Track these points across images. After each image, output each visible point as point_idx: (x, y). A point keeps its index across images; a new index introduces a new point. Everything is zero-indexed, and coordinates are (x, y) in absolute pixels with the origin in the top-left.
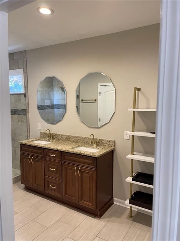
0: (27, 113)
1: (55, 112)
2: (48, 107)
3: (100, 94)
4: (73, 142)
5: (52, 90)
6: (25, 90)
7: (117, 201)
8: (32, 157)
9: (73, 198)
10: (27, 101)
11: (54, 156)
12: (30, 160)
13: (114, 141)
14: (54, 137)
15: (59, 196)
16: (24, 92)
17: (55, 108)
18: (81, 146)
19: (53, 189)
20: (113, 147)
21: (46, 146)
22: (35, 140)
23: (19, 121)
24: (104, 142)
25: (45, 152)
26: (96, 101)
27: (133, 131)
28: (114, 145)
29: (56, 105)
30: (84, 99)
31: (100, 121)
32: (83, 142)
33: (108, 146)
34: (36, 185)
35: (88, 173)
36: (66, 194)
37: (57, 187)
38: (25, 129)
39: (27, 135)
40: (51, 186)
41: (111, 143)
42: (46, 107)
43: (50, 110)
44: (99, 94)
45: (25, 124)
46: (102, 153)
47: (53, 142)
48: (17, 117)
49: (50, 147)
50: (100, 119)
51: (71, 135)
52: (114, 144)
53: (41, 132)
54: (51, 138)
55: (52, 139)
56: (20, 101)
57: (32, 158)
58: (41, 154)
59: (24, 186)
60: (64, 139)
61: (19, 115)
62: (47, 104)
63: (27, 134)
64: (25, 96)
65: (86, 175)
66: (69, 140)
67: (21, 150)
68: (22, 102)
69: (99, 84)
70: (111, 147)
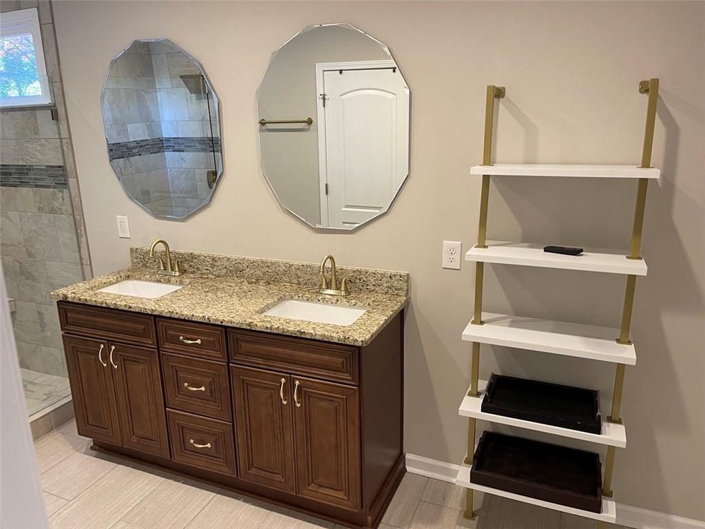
0: (72, 181)
1: (169, 163)
2: (141, 147)
3: (324, 99)
4: (257, 282)
5: (152, 86)
6: (52, 92)
7: (416, 465)
8: (113, 348)
9: (279, 478)
10: (64, 134)
11: (199, 341)
12: (105, 358)
13: (408, 275)
14: (186, 266)
15: (226, 471)
16: (47, 101)
17: (168, 147)
18: (292, 298)
19: (204, 453)
20: (405, 298)
21: (163, 309)
22: (112, 279)
23: (40, 209)
24: (372, 280)
25: (160, 329)
26: (312, 126)
27: (482, 245)
28: (408, 290)
29: (168, 140)
30: (267, 120)
31: (327, 193)
32: (295, 281)
33: (387, 293)
34: (134, 439)
35: (331, 400)
36: (250, 466)
37: (215, 444)
38: (67, 236)
39: (81, 259)
40: (192, 441)
41: (396, 284)
42: (136, 147)
43: (150, 158)
44: (322, 101)
45: (66, 220)
46: (375, 329)
47: (181, 283)
48: (31, 194)
49: (178, 310)
50: (327, 184)
51: (247, 258)
52: (408, 286)
53: (132, 250)
54: (172, 270)
55: (177, 274)
56: (38, 134)
57: (110, 349)
58: (144, 334)
59: (88, 441)
60: (225, 271)
61: (36, 186)
62: (137, 139)
63: (77, 254)
64: (55, 116)
65: (323, 404)
66: (243, 277)
67: (65, 322)
68: (47, 139)
69: (319, 67)
70: (398, 299)
